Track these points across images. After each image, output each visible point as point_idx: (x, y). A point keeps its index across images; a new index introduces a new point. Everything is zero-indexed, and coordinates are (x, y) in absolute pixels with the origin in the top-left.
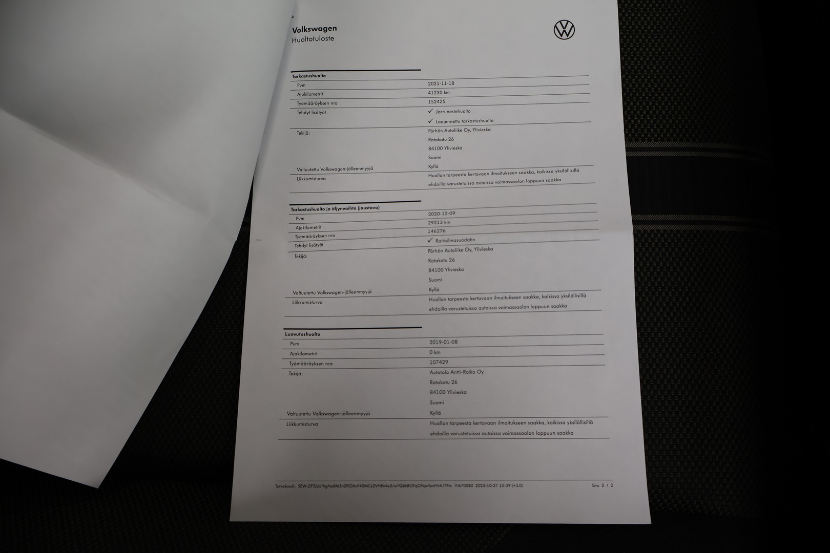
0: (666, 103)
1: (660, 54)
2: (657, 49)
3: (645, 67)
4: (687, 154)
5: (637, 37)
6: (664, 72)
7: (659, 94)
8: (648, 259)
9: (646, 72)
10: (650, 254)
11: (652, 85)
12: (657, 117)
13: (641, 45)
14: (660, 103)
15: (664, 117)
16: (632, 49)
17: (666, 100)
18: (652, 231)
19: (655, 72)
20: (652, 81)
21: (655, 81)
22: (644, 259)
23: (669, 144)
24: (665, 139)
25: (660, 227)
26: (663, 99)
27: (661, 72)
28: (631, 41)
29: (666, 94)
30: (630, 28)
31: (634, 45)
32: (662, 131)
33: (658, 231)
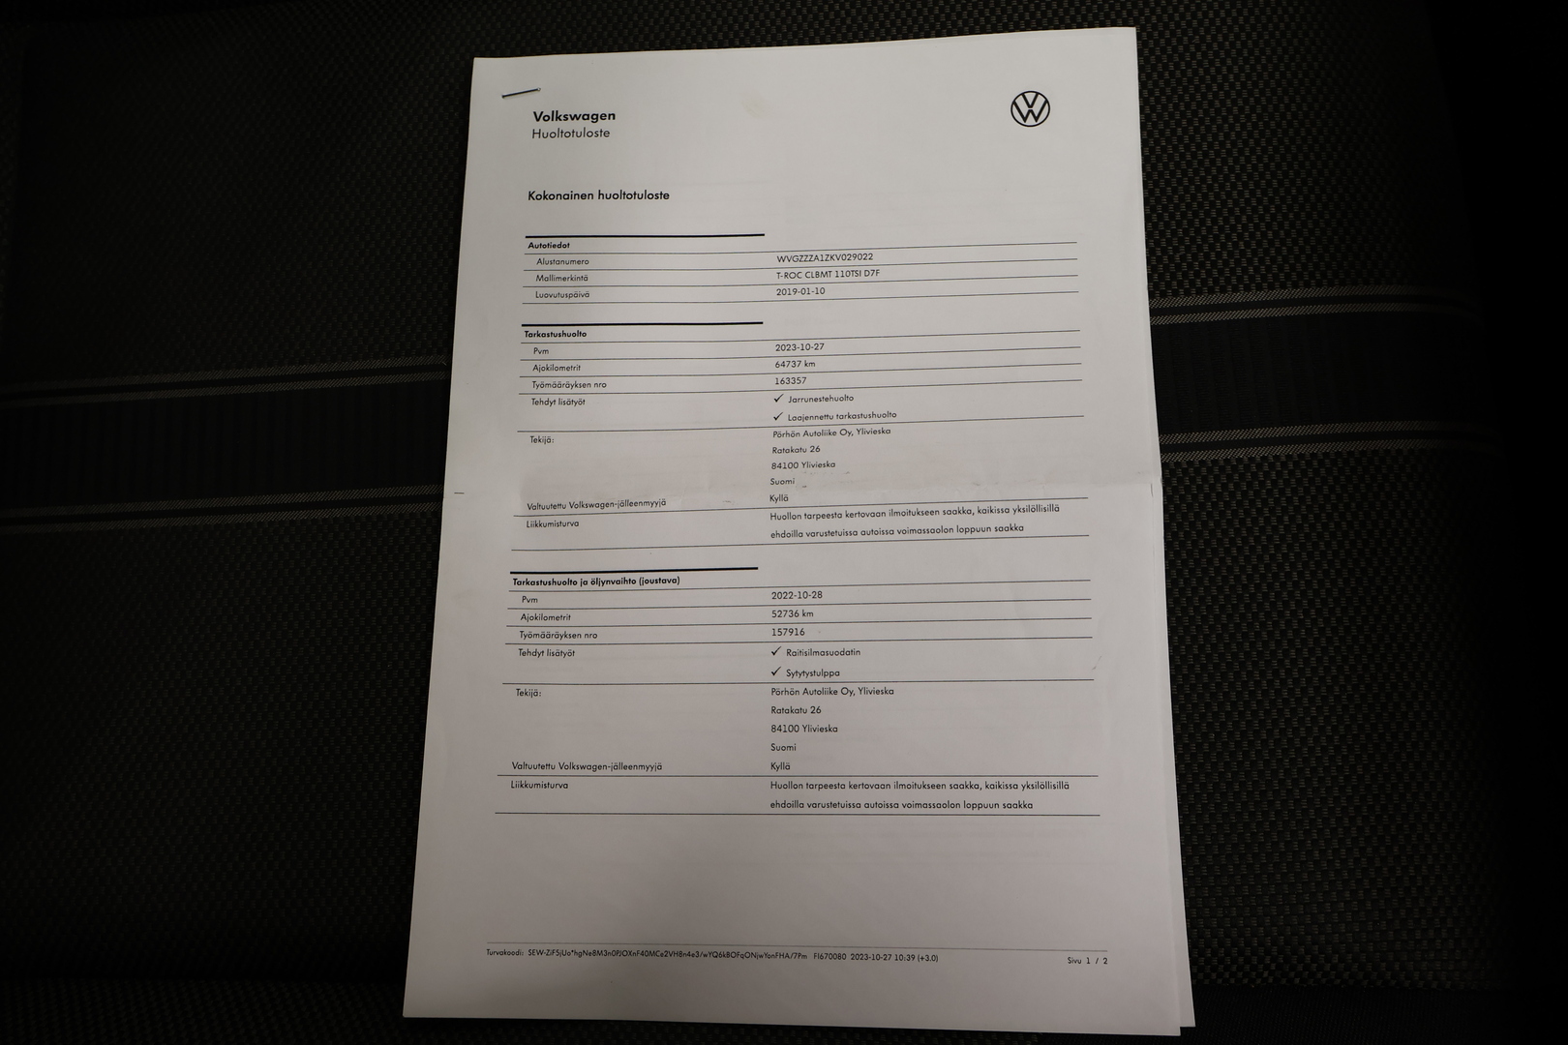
0: (1273, 217)
1: (1255, 126)
2: (1248, 117)
3: (1229, 152)
4: (1319, 309)
5: (1210, 97)
6: (1266, 160)
7: (1260, 201)
8: (1260, 511)
9: (1230, 161)
10: (1265, 502)
11: (1245, 185)
12: (1259, 244)
13: (1218, 112)
14: (1262, 218)
15: (1271, 243)
16: (1202, 121)
17: (1273, 210)
18: (1264, 458)
19: (1248, 160)
20: (1245, 178)
21: (1250, 176)
22: (1254, 512)
23: (1285, 294)
24: (1277, 285)
25: (1279, 451)
26: (1267, 209)
27: (1260, 159)
28: (1199, 105)
29: (1271, 200)
30: (1196, 81)
31: (1206, 113)
32: (1269, 269)
33: (1276, 457)
